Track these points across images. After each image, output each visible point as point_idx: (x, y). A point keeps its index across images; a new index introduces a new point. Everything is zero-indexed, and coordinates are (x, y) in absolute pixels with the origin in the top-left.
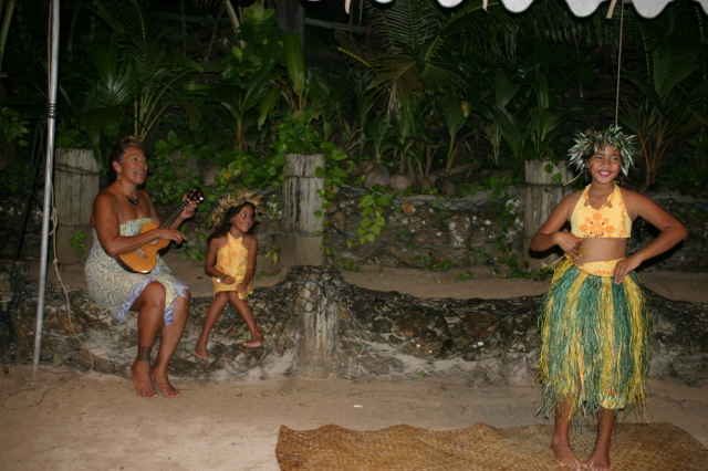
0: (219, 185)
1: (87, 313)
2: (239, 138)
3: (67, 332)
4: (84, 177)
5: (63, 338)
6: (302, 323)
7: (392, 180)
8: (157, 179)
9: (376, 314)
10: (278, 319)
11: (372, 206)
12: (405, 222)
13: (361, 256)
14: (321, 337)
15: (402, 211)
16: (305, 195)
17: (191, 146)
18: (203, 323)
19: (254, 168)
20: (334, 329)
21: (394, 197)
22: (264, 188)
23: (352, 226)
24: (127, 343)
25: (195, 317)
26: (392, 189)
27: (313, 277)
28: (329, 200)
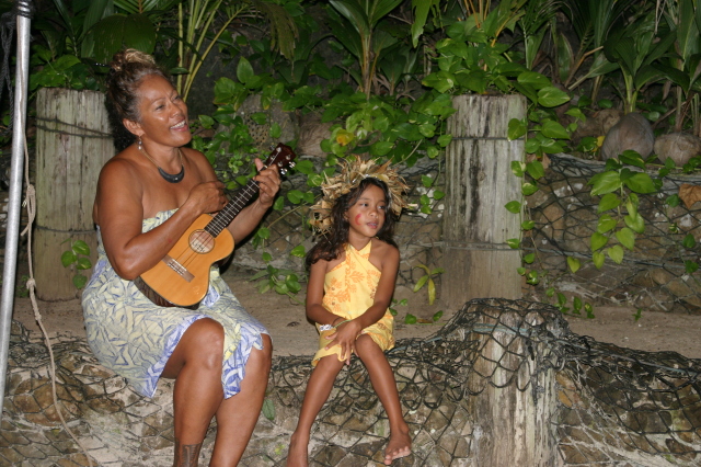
0: (330, 157)
1: (86, 381)
2: (365, 71)
3: (49, 418)
4: (88, 142)
5: (40, 430)
6: (486, 409)
7: (658, 144)
8: (216, 148)
9: (637, 395)
10: (440, 400)
11: (617, 193)
12: (686, 222)
13: (596, 290)
14: (524, 437)
15: (681, 202)
16: (489, 172)
17: (278, 86)
18: (301, 402)
19: (393, 125)
20: (549, 422)
21: (664, 176)
22: (411, 162)
23: (577, 231)
24: (158, 440)
25: (283, 391)
26: (657, 161)
27: (508, 318)
28: (533, 182)
